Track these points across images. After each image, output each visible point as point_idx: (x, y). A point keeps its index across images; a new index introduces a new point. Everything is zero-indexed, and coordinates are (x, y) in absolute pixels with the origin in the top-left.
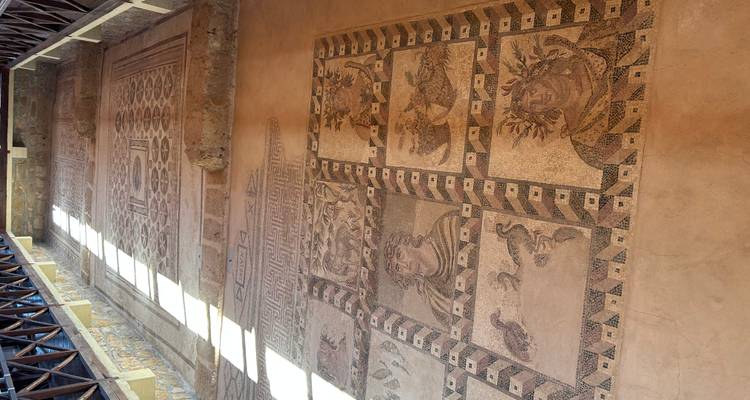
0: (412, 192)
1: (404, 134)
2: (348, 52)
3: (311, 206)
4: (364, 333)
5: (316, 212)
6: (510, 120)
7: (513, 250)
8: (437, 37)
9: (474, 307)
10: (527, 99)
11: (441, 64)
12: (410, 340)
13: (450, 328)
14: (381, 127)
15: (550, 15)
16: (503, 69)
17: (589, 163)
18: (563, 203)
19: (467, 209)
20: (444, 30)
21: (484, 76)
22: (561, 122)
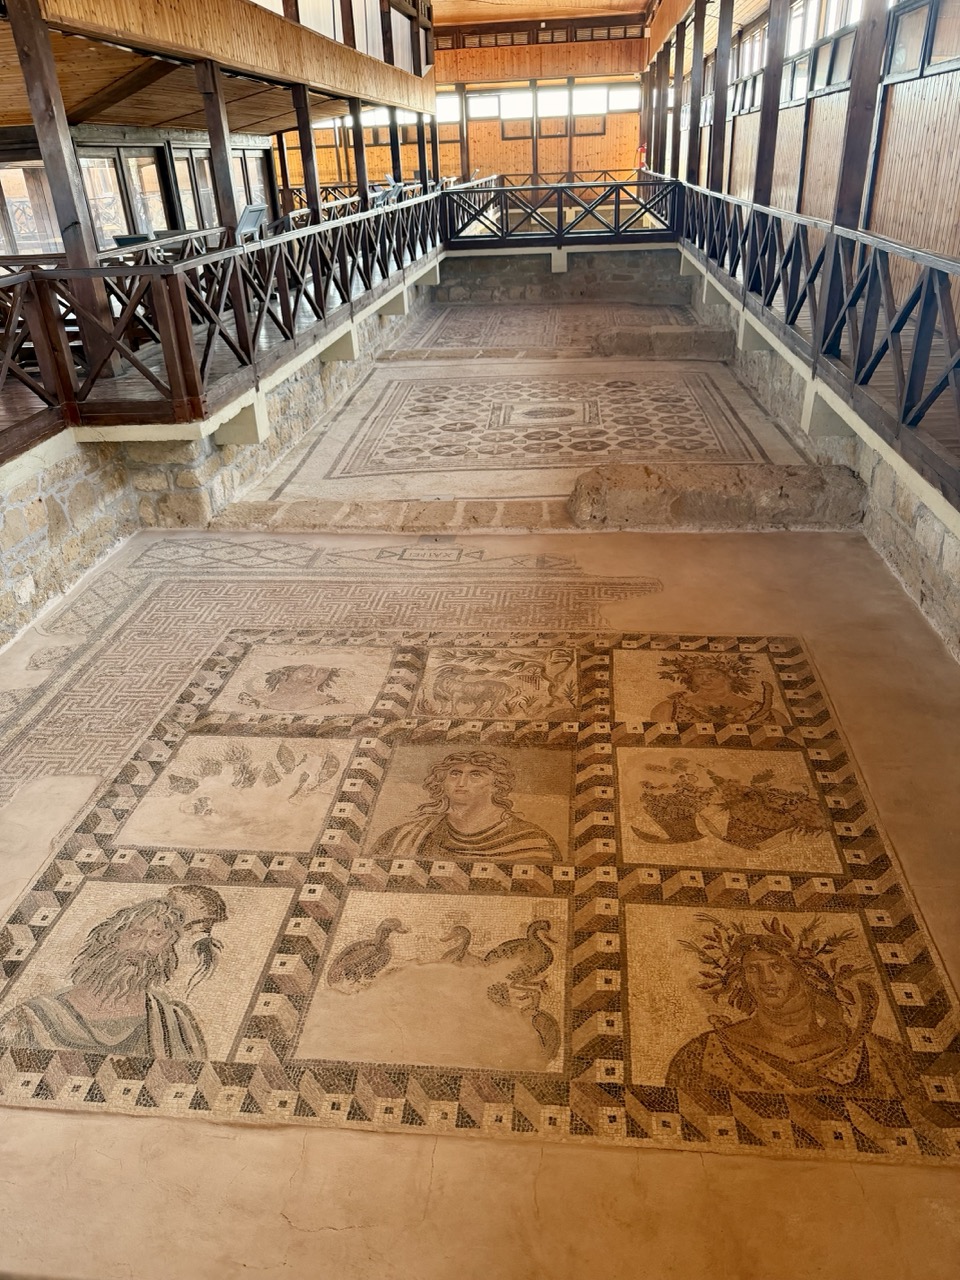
0: (579, 789)
1: (672, 772)
2: (788, 685)
3: (535, 644)
4: (348, 729)
5: (527, 651)
6: (724, 935)
7: (510, 948)
8: (838, 814)
9: (408, 892)
10: (764, 960)
11: (795, 823)
12: (343, 797)
13: (368, 856)
14: (677, 738)
15: (910, 987)
16: (805, 919)
17: (674, 1063)
18: (600, 1024)
19: (565, 874)
20: (850, 825)
21: (790, 890)
22: (735, 1015)
